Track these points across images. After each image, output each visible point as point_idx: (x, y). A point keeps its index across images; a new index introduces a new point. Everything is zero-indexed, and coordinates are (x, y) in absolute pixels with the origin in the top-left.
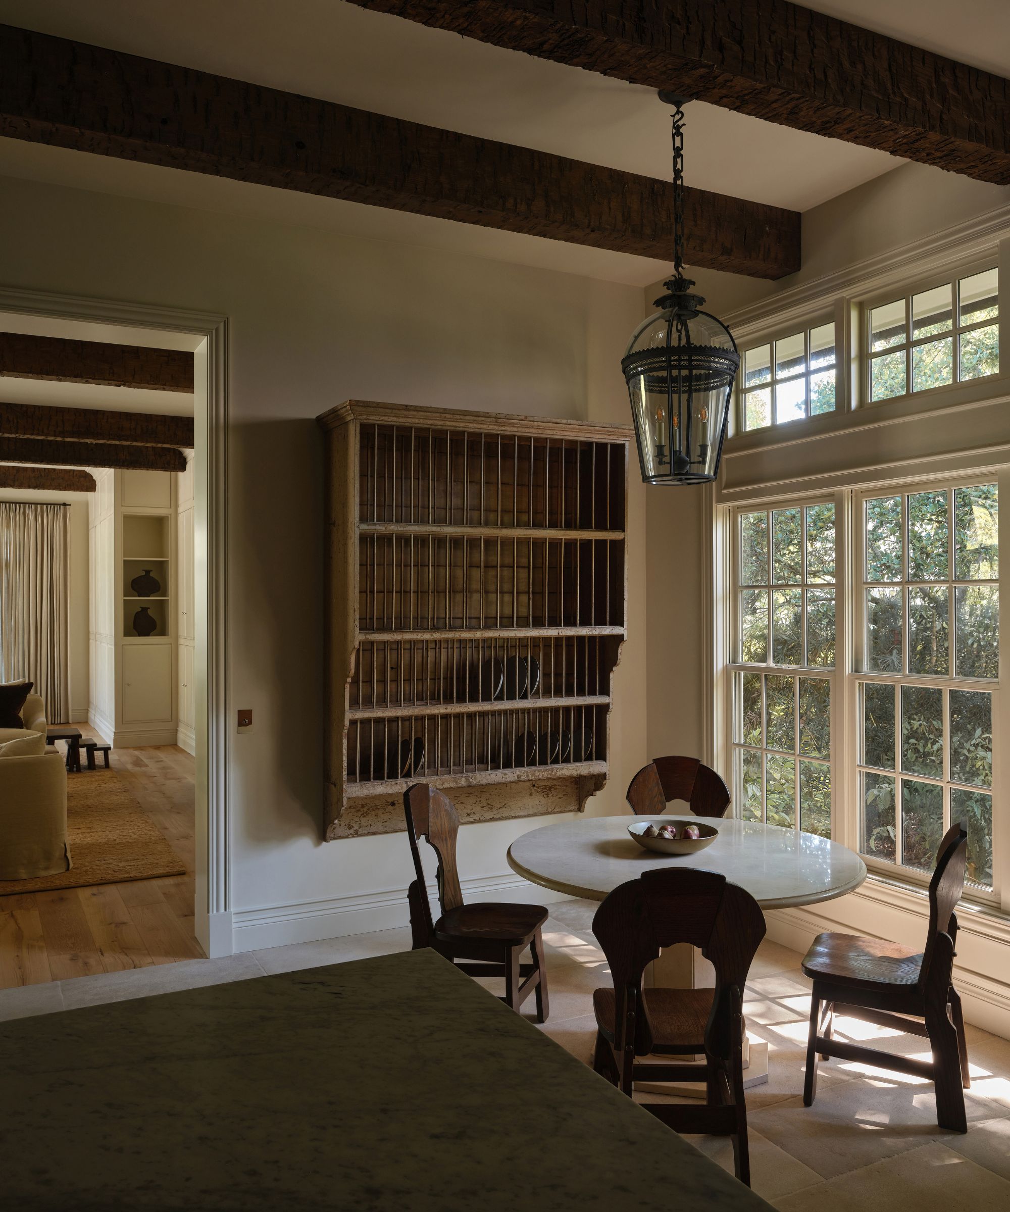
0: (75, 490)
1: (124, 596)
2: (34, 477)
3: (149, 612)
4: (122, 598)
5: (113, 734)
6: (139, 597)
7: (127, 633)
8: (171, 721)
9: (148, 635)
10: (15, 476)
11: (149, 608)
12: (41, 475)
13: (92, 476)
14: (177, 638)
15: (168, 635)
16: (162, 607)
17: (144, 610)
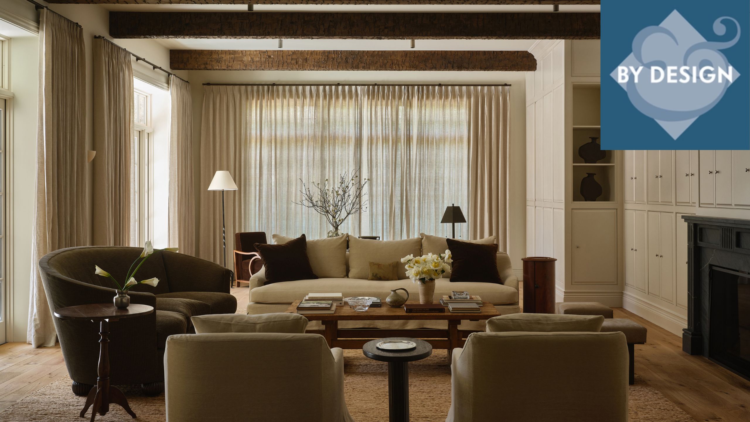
0: (518, 70)
1: (573, 163)
2: (485, 59)
3: (596, 178)
4: (571, 164)
5: (563, 294)
6: (586, 163)
7: (576, 198)
8: (617, 284)
9: (594, 200)
10: (469, 59)
11: (595, 174)
12: (491, 58)
13: (533, 56)
14: (622, 202)
15: (613, 200)
16: (606, 173)
17: (591, 175)
